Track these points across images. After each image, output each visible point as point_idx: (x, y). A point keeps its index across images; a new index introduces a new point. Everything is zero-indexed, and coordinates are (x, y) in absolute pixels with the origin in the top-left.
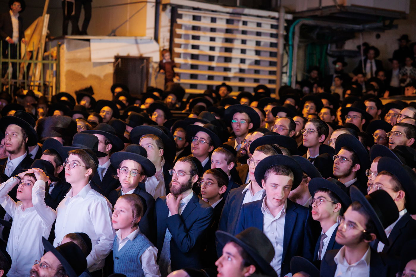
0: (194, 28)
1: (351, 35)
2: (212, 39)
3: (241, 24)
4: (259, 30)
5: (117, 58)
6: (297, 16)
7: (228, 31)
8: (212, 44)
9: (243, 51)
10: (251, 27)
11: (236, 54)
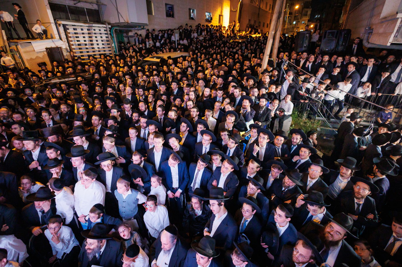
0: (75, 33)
1: (131, 31)
2: (84, 37)
3: (93, 30)
4: (100, 32)
5: (47, 49)
6: (113, 26)
7: (89, 34)
8: (85, 39)
9: (97, 41)
10: (97, 31)
11: (94, 42)
